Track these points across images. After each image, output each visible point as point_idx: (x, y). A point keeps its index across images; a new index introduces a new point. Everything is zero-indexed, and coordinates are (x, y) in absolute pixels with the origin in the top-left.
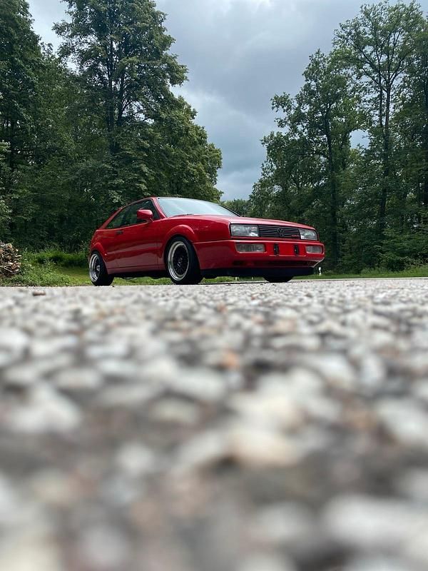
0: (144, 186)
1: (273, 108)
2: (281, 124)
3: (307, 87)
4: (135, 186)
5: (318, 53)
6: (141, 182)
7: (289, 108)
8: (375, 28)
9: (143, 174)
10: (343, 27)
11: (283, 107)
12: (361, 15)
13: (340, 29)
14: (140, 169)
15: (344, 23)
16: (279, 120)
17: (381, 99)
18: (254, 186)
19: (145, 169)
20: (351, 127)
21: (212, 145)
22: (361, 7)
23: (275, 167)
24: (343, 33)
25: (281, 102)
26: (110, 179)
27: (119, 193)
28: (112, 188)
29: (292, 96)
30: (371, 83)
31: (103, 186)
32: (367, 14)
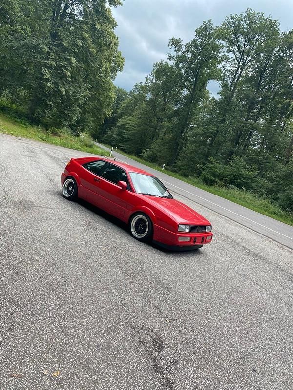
0: (69, 73)
1: (169, 45)
2: (170, 58)
3: (195, 41)
4: (63, 71)
5: (210, 21)
6: (67, 69)
7: (179, 50)
8: (250, 25)
9: (70, 64)
10: (232, 18)
11: (175, 48)
12: (245, 14)
13: (230, 18)
14: (70, 59)
15: (233, 15)
16: (170, 55)
17: (237, 73)
18: (135, 86)
19: (74, 61)
20: (211, 77)
21: (120, 53)
22: (247, 9)
23: (154, 81)
24: (231, 21)
25: (175, 43)
26: (46, 59)
27: (50, 72)
28: (45, 65)
29: (183, 43)
30: (234, 59)
31: (39, 61)
32: (249, 16)
